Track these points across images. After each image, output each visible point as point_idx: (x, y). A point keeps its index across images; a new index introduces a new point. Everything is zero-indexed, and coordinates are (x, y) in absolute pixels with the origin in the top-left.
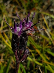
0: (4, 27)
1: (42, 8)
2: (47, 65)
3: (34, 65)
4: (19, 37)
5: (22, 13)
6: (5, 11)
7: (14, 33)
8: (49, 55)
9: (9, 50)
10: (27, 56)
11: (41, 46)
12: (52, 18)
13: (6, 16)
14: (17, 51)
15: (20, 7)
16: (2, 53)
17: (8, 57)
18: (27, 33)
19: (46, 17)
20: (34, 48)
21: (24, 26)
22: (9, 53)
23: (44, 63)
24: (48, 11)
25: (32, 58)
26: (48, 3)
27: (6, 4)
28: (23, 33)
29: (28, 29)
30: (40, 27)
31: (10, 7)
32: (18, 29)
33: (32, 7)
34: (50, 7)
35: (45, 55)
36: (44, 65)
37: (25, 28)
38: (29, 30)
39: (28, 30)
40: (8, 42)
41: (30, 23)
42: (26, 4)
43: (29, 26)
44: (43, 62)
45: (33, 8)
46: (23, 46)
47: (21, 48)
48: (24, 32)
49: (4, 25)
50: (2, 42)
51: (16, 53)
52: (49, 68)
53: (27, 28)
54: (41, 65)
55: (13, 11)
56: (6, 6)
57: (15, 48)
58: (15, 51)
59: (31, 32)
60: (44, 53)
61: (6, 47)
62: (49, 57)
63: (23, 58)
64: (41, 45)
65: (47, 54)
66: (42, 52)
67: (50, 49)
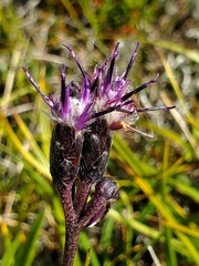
0: (15, 97)
1: (156, 24)
2: (175, 236)
3: (128, 237)
4: (79, 134)
5: (82, 43)
6: (20, 37)
7: (60, 120)
8: (184, 200)
9: (35, 182)
10: (108, 206)
11: (155, 166)
12: (193, 63)
13: (22, 53)
14: (69, 187)
15: (76, 23)
16: (8, 190)
17: (29, 205)
18: (109, 122)
19: (170, 58)
20: (130, 172)
21: (97, 95)
22: (35, 192)
23: (165, 227)
24: (178, 35)
25: (120, 208)
26: (180, 9)
27: (21, 12)
28: (93, 120)
29: (113, 105)
30: (148, 96)
31: (40, 22)
32: (77, 106)
33: (118, 22)
34: (187, 23)
35: (169, 199)
36: (165, 234)
37: (100, 104)
38: (118, 108)
39: (112, 109)
40: (31, 152)
41: (118, 82)
42: (98, 13)
43: (118, 96)
44: (162, 223)
45: (121, 24)
46: (92, 170)
47: (86, 174)
48: (97, 115)
49: (15, 88)
50: (8, 150)
51: (68, 195)
52: (185, 248)
53: (109, 102)
54: (155, 234)
55: (50, 36)
56: (25, 17)
57: (62, 177)
58: (65, 188)
59: (123, 118)
60: (167, 190)
61: (24, 170)
62: (182, 205)
63: (94, 212)
64: (152, 162)
65: (175, 193)
66: (157, 189)
67: (189, 175)
